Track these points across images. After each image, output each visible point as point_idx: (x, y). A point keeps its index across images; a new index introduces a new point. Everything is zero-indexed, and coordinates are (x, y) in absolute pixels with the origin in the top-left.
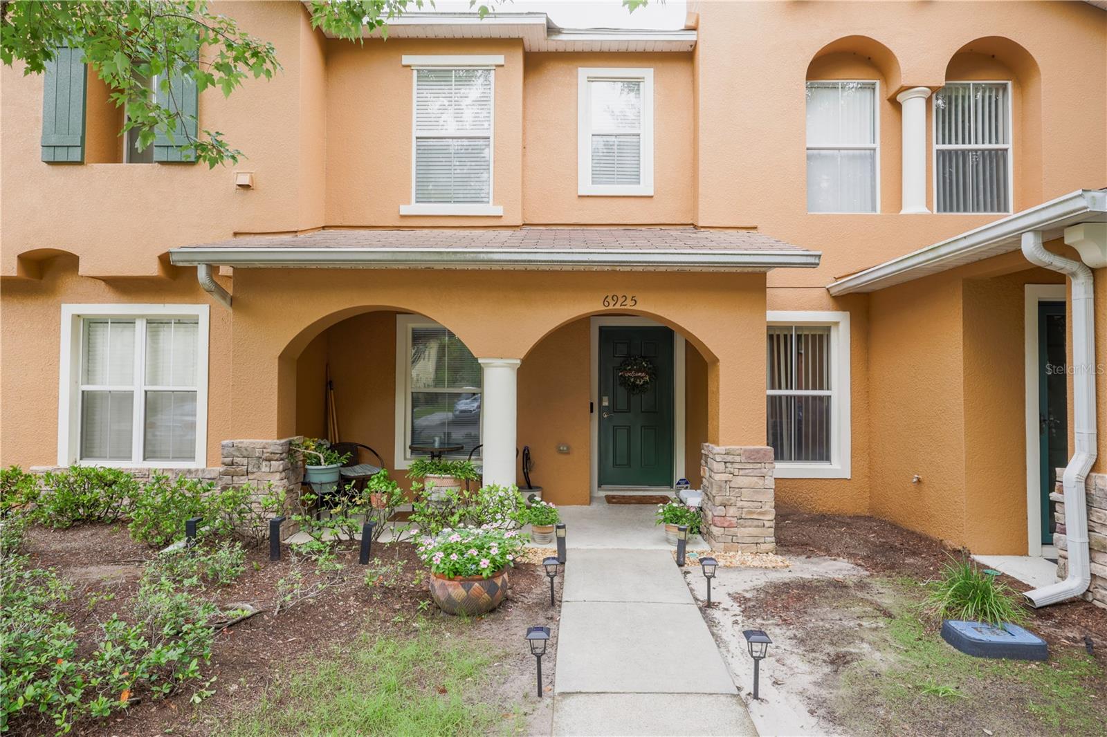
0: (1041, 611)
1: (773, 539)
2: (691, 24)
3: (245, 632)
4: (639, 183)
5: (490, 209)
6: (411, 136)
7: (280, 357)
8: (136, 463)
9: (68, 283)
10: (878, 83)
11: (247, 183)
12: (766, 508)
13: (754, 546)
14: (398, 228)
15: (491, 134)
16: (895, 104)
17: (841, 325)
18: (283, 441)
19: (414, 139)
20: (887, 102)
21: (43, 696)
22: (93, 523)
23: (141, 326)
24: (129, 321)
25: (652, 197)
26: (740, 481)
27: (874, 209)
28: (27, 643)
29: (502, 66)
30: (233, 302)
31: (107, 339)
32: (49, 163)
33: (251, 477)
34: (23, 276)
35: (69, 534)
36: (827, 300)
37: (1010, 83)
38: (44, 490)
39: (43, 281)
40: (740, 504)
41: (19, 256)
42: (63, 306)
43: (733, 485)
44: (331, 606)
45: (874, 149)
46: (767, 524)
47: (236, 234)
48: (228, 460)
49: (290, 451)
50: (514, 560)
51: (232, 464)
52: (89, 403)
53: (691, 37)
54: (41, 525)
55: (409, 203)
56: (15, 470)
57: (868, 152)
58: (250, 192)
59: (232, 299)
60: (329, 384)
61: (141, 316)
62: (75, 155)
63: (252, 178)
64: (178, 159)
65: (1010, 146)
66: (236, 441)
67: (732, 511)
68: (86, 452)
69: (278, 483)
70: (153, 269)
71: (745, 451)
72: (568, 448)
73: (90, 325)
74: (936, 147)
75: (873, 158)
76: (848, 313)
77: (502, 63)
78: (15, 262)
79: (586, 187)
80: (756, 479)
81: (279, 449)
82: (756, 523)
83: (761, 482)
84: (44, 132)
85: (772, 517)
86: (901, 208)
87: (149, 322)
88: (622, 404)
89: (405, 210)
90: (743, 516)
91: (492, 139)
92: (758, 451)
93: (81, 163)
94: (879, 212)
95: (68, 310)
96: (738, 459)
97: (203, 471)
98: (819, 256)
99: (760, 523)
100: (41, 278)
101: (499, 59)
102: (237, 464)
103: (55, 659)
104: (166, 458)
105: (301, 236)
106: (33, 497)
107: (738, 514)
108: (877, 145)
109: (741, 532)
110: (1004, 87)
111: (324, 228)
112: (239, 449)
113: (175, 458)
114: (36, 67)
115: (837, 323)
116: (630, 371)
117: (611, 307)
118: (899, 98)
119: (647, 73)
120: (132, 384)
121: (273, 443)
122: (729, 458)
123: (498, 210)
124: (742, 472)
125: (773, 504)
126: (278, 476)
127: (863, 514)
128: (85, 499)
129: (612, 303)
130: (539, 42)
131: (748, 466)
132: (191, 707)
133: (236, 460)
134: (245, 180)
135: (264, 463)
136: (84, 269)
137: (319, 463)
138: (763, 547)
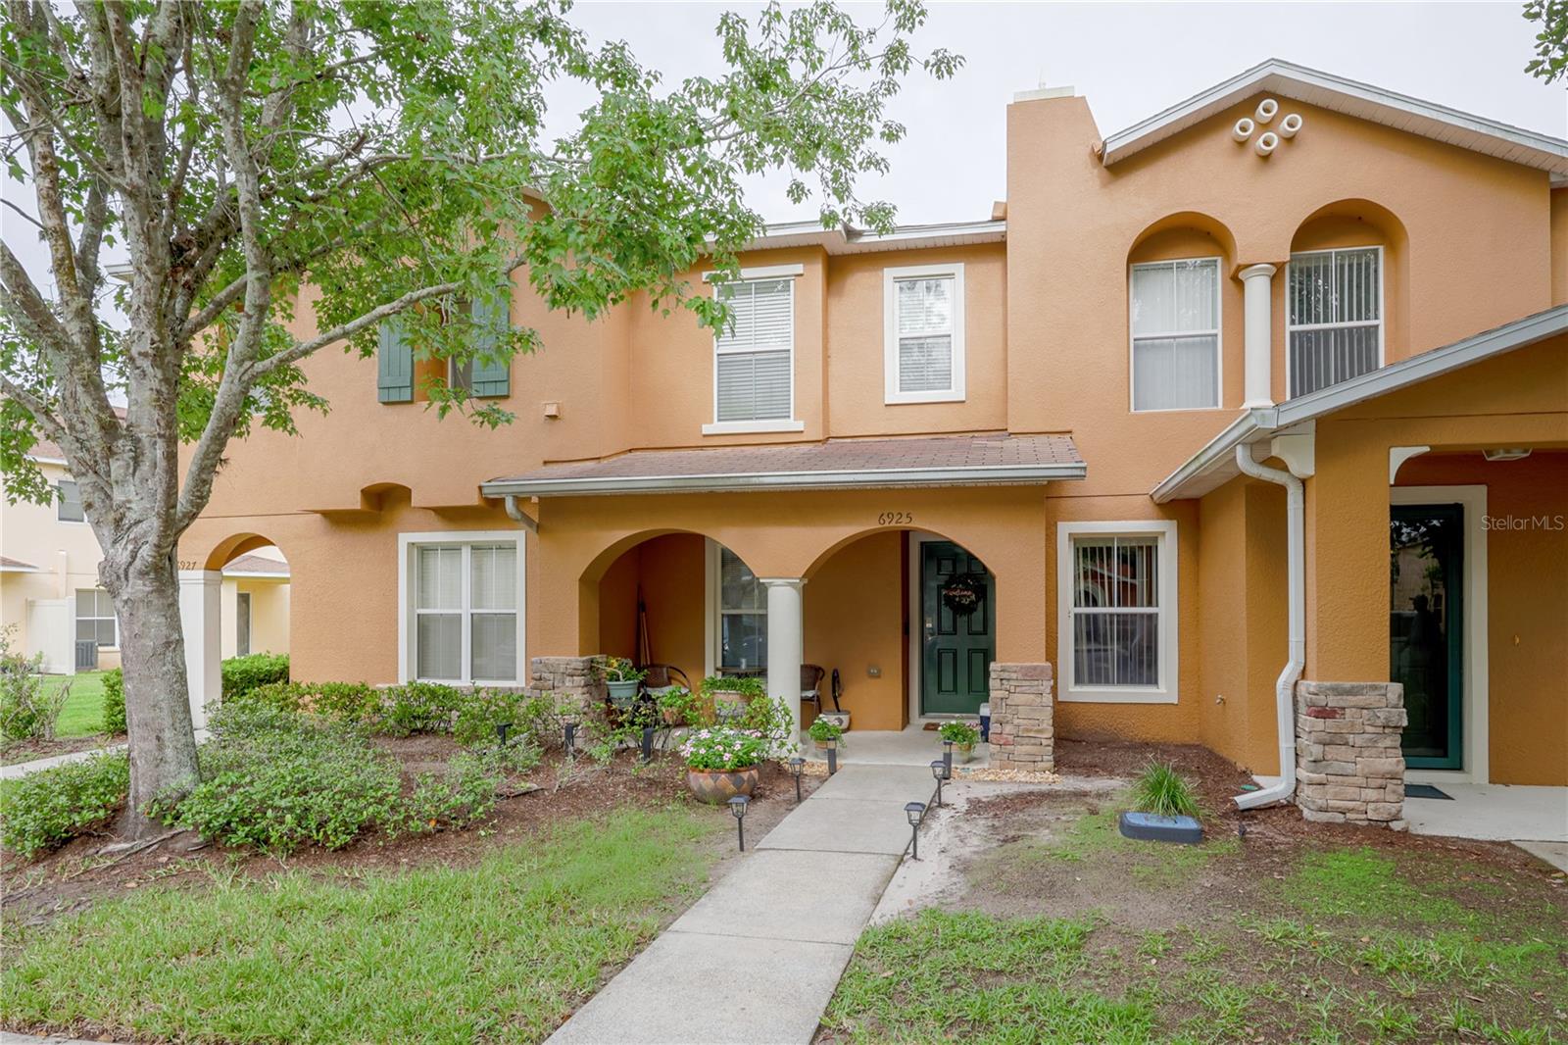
0: (1246, 813)
1: (1051, 758)
2: (999, 214)
3: (527, 800)
4: (950, 388)
5: (793, 424)
6: (712, 354)
7: (580, 580)
8: (464, 682)
9: (404, 515)
10: (1219, 259)
11: (554, 413)
12: (1045, 726)
13: (1032, 764)
14: (702, 447)
15: (792, 348)
16: (1237, 282)
17: (1167, 535)
18: (585, 658)
19: (715, 356)
20: (1229, 280)
21: (379, 813)
22: (427, 733)
23: (466, 553)
24: (453, 549)
25: (963, 402)
26: (1017, 699)
27: (1216, 403)
28: (369, 785)
29: (801, 275)
30: (539, 528)
31: (438, 564)
32: (384, 403)
33: (556, 691)
34: (367, 509)
35: (408, 743)
36: (1151, 508)
37: (1381, 249)
38: (389, 704)
39: (383, 513)
40: (1016, 721)
41: (362, 491)
42: (400, 535)
43: (1009, 702)
44: (602, 790)
45: (1216, 335)
46: (1044, 742)
47: (545, 463)
48: (537, 675)
49: (591, 668)
50: (758, 758)
51: (540, 679)
52: (424, 627)
53: (1000, 228)
54: (385, 734)
55: (711, 422)
56: (363, 685)
57: (1210, 338)
58: (557, 421)
59: (538, 526)
60: (641, 607)
61: (467, 543)
62: (406, 395)
63: (558, 409)
64: (493, 394)
65: (1381, 322)
66: (544, 658)
67: (1008, 729)
68: (422, 672)
69: (581, 697)
70: (474, 500)
71: (1022, 668)
72: (879, 671)
73: (423, 551)
74: (1289, 328)
75: (1215, 344)
76: (1175, 522)
77: (801, 272)
78: (359, 496)
79: (893, 394)
80: (1032, 696)
81: (580, 666)
82: (1033, 741)
83: (1038, 700)
84: (380, 376)
85: (1050, 735)
86: (1243, 401)
87: (473, 548)
88: (947, 625)
89: (707, 429)
90: (1020, 734)
91: (792, 351)
92: (1035, 668)
93: (411, 402)
94: (1220, 406)
95: (405, 539)
96: (1014, 676)
97: (523, 689)
98: (1085, 468)
99: (1038, 741)
100: (381, 509)
101: (799, 268)
102: (546, 680)
103: (387, 795)
104: (491, 678)
105: (605, 462)
106: (378, 710)
107: (1014, 732)
108: (1219, 331)
109: (1021, 750)
110: (1376, 252)
111: (630, 451)
112: (546, 665)
113: (499, 678)
114: (367, 352)
115: (1164, 533)
116: (955, 589)
117: (887, 525)
118: (1241, 275)
119: (958, 268)
120: (461, 608)
121: (577, 660)
122: (1005, 675)
123: (799, 426)
124: (1018, 690)
125: (1051, 722)
126: (580, 690)
127: (1192, 742)
128: (420, 711)
129: (888, 520)
130: (840, 246)
131: (1024, 683)
132: (479, 838)
133: (544, 675)
134: (552, 410)
135: (568, 678)
136: (416, 500)
137: (618, 680)
138: (1040, 765)
